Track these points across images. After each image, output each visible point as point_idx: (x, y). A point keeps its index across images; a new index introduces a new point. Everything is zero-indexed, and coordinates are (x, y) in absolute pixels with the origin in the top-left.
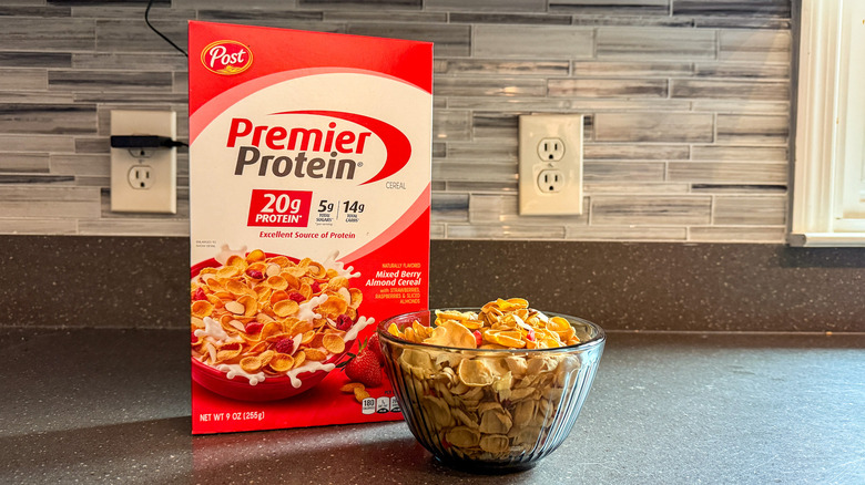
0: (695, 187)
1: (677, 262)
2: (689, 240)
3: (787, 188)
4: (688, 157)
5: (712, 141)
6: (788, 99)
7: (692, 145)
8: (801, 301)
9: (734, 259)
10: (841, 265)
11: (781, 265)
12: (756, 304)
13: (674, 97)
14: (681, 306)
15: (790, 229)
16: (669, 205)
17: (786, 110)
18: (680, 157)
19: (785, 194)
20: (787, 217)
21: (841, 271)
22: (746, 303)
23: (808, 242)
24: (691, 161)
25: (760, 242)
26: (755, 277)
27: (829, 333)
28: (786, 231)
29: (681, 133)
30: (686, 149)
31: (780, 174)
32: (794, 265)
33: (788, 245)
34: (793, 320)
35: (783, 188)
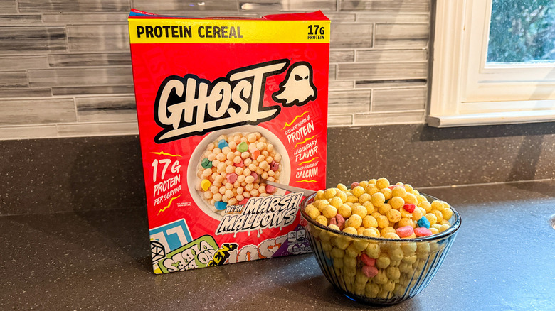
0: (358, 83)
1: (345, 142)
2: (354, 125)
3: (428, 81)
4: (354, 59)
5: (372, 46)
6: (429, 11)
7: (355, 50)
8: (436, 164)
9: (387, 137)
10: (463, 137)
11: (422, 139)
12: (402, 169)
13: (342, 10)
14: (348, 173)
15: (428, 112)
16: (340, 98)
17: (427, 19)
18: (347, 60)
19: (425, 86)
20: (426, 103)
21: (463, 141)
22: (395, 169)
23: (441, 124)
24: (355, 62)
25: (406, 123)
26: (402, 150)
27: (454, 186)
28: (425, 114)
29: (348, 40)
30: (351, 53)
31: (422, 71)
32: (430, 139)
33: (427, 124)
34: (429, 179)
35: (423, 81)
